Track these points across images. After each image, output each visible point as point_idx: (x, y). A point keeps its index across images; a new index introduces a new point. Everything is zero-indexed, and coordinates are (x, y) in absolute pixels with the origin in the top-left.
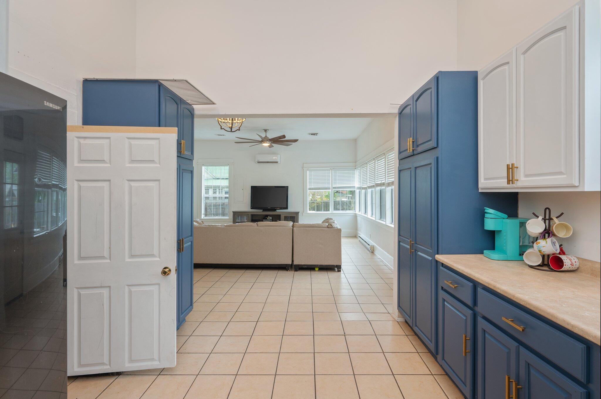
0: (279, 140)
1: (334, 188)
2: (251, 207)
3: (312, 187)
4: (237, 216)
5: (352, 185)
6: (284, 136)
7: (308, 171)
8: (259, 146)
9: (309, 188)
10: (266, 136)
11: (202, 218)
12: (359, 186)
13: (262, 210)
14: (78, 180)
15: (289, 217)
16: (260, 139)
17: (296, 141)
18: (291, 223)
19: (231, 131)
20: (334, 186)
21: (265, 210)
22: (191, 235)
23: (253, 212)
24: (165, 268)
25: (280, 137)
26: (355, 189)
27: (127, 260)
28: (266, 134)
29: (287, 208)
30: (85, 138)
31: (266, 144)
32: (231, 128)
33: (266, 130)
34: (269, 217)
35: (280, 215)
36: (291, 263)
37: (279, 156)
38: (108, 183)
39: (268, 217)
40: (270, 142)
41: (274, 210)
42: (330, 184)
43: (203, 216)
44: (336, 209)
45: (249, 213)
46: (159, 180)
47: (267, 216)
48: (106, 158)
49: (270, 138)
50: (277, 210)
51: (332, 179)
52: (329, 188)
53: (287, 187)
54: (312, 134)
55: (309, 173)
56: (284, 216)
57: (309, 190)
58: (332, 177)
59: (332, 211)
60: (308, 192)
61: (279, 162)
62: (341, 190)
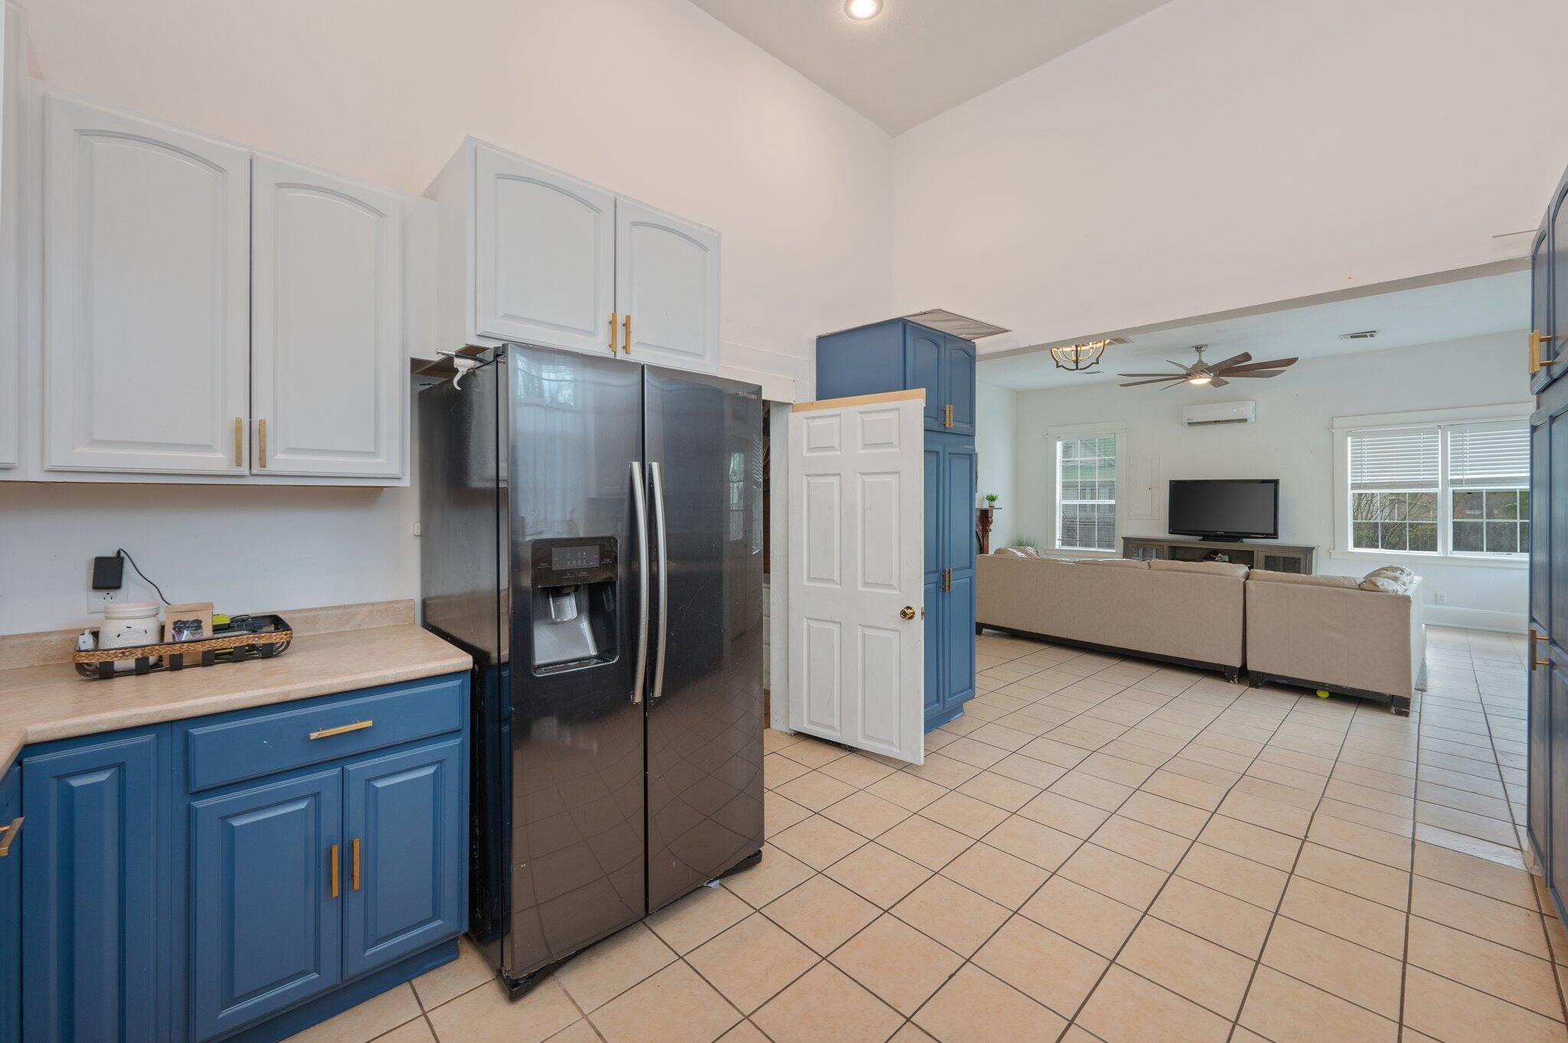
0: (1237, 367)
1: (1453, 482)
2: (1169, 529)
3: (1366, 480)
4: (1134, 547)
6: (1247, 356)
7: (1349, 439)
8: (1180, 386)
9: (1352, 484)
10: (1200, 361)
11: (1057, 547)
13: (1201, 538)
14: (808, 475)
15: (1279, 557)
16: (1184, 372)
17: (1291, 361)
18: (1243, 569)
19: (1077, 369)
20: (1450, 477)
21: (1207, 536)
22: (971, 567)
23: (1174, 541)
24: (908, 608)
25: (1236, 360)
27: (860, 588)
28: (1200, 357)
29: (1274, 535)
30: (814, 418)
31: (1202, 381)
32: (1077, 362)
33: (1201, 348)
34: (1220, 555)
35: (1252, 552)
36: (1238, 664)
37: (1251, 404)
38: (838, 478)
39: (1216, 555)
40: (1212, 374)
41: (1235, 538)
42: (1438, 474)
43: (1058, 545)
44: (1458, 545)
45: (1163, 544)
46: (898, 473)
47: (1216, 552)
48: (836, 444)
49: (1210, 364)
50: (1244, 540)
51: (1447, 455)
52: (1435, 484)
53: (1276, 482)
54: (1352, 337)
55: (1352, 442)
56: (1266, 556)
57: (1352, 488)
58: (1447, 450)
59: (1447, 550)
60: (1350, 492)
61: (1253, 420)
62: (1485, 488)
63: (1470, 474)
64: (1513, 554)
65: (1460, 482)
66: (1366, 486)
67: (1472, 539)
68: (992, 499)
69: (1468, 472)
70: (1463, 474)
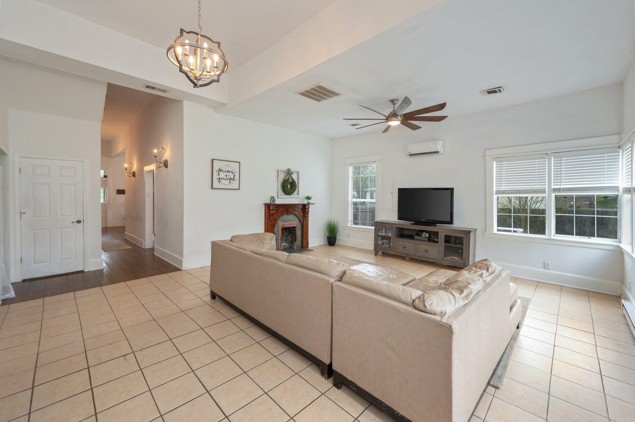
1: (555, 190)
2: (398, 217)
3: (503, 188)
4: (380, 227)
5: (607, 183)
7: (495, 163)
9: (496, 191)
10: (394, 110)
11: (349, 225)
12: (628, 185)
13: (413, 222)
15: (453, 236)
20: (553, 187)
21: (417, 223)
26: (620, 193)
29: (451, 222)
31: (395, 123)
33: (394, 101)
34: (424, 233)
35: (438, 233)
36: (327, 361)
37: (441, 143)
39: (422, 233)
41: (433, 223)
42: (546, 185)
44: (560, 230)
45: (393, 226)
47: (422, 231)
49: (401, 113)
50: (436, 225)
51: (551, 172)
52: (543, 191)
53: (452, 190)
54: (489, 93)
55: (496, 165)
56: (445, 235)
57: (496, 194)
58: (551, 169)
59: (551, 234)
60: (495, 197)
61: (442, 152)
62: (574, 194)
63: (565, 185)
64: (592, 238)
65: (559, 190)
66: (504, 192)
67: (567, 227)
68: (308, 198)
69: (564, 184)
70: (560, 185)
